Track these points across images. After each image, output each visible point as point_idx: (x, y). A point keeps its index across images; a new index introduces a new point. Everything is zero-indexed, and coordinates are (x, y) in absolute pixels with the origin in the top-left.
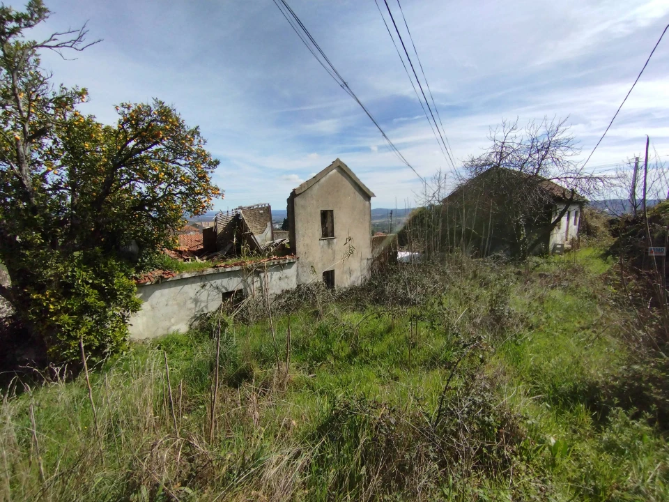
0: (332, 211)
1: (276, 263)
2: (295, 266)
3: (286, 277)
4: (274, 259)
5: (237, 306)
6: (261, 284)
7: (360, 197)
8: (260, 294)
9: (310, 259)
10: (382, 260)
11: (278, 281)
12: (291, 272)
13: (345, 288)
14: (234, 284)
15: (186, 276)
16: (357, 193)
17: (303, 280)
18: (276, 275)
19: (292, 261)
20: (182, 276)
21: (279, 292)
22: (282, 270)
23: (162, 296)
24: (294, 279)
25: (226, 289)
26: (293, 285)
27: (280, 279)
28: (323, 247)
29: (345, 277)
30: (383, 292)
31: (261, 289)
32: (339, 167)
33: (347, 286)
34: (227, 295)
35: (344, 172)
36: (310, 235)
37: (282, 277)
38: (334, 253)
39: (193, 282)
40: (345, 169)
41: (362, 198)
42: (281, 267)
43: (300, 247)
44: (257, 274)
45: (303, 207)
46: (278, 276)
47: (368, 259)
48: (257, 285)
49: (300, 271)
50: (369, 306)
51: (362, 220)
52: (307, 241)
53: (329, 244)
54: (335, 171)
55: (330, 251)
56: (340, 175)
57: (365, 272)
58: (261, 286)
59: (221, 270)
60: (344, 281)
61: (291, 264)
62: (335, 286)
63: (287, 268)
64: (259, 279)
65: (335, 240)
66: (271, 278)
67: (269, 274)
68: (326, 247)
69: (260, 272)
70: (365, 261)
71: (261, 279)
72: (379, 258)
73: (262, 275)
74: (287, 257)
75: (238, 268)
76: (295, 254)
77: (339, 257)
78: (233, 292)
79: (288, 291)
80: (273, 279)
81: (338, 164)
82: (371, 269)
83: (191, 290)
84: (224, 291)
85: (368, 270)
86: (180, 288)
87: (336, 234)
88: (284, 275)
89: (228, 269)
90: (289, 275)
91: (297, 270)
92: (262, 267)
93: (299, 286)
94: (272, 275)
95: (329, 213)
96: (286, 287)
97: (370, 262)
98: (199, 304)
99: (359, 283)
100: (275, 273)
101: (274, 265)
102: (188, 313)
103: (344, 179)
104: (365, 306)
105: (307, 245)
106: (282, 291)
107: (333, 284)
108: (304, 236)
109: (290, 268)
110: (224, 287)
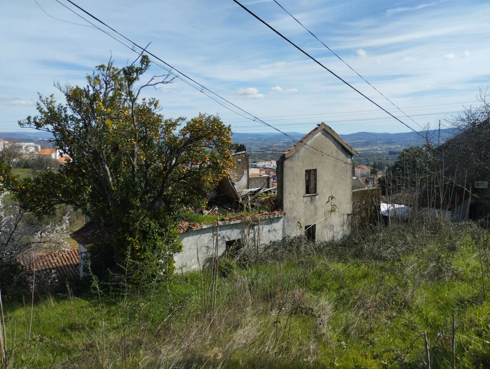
0: (315, 170)
1: (267, 218)
2: (282, 220)
3: (274, 230)
4: (265, 214)
5: (238, 253)
6: (255, 235)
7: (342, 155)
8: (253, 244)
9: (295, 214)
10: (364, 214)
11: (267, 233)
12: (278, 225)
13: (326, 242)
14: (234, 235)
15: (205, 227)
16: (340, 152)
17: (288, 233)
18: (266, 228)
19: (280, 216)
20: (202, 227)
21: (268, 243)
22: (271, 224)
23: (188, 242)
24: (280, 232)
25: (229, 238)
26: (279, 237)
27: (269, 231)
28: (306, 203)
29: (325, 232)
30: (362, 249)
31: (254, 240)
32: (324, 129)
33: (327, 240)
34: (229, 243)
35: (329, 133)
36: (296, 192)
37: (271, 230)
38: (316, 208)
39: (208, 232)
40: (329, 131)
41: (344, 156)
42: (271, 221)
43: (287, 204)
44: (252, 226)
45: (291, 168)
46: (267, 229)
47: (348, 215)
48: (251, 235)
49: (286, 225)
50: (350, 260)
51: (343, 177)
52: (293, 198)
53: (312, 200)
54: (319, 134)
55: (312, 207)
56: (324, 136)
57: (345, 227)
58: (254, 237)
59: (227, 223)
60: (324, 235)
61: (278, 219)
62: (316, 240)
63: (275, 222)
64: (253, 231)
65: (317, 197)
66: (262, 230)
67: (261, 227)
68: (309, 203)
69: (254, 225)
70: (346, 217)
71: (254, 231)
72: (360, 213)
73: (256, 227)
74: (276, 212)
75: (239, 221)
76: (282, 210)
77: (321, 212)
78: (234, 241)
79: (274, 243)
80: (264, 232)
81: (323, 127)
82: (352, 225)
83: (206, 238)
84: (227, 240)
85: (348, 226)
86: (199, 236)
87: (318, 191)
88: (273, 229)
89: (232, 223)
90: (276, 228)
91: (283, 225)
92: (257, 221)
93: (284, 238)
94: (263, 228)
95: (312, 172)
96: (273, 239)
97: (350, 217)
98: (209, 250)
99: (339, 237)
100: (266, 226)
101: (265, 219)
102: (203, 256)
103: (328, 140)
104: (347, 260)
105: (293, 202)
106: (271, 242)
107: (314, 238)
108: (290, 194)
109: (278, 222)
110: (227, 237)
